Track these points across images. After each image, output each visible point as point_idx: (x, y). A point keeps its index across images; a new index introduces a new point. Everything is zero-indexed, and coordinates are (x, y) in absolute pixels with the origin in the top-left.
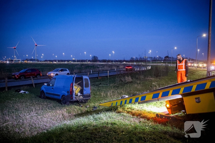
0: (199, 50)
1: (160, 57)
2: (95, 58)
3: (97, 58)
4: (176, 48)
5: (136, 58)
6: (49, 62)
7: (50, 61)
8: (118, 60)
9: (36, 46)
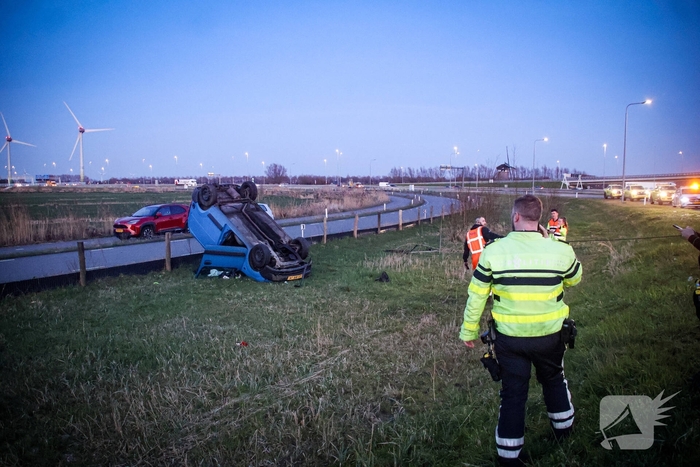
0: (605, 146)
1: (483, 167)
2: (275, 170)
3: (285, 171)
4: (546, 139)
5: (408, 172)
6: (122, 185)
7: (125, 181)
8: (345, 177)
9: (82, 131)
